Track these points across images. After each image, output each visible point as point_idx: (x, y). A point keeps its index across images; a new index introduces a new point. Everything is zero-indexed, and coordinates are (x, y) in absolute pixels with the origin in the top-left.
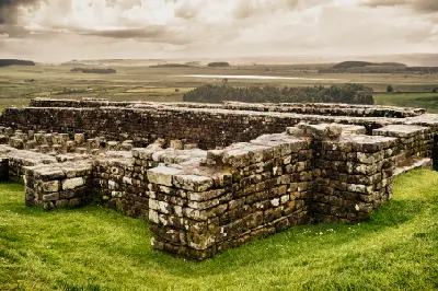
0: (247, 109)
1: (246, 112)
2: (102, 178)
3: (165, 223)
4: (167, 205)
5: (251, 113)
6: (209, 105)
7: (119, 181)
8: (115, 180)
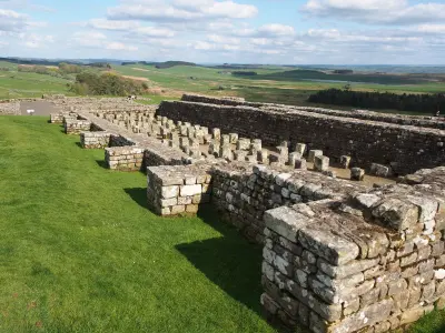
0: (380, 119)
1: (378, 124)
2: (221, 189)
3: (282, 285)
4: (287, 264)
5: (385, 125)
6: (337, 112)
7: (237, 197)
8: (233, 194)
